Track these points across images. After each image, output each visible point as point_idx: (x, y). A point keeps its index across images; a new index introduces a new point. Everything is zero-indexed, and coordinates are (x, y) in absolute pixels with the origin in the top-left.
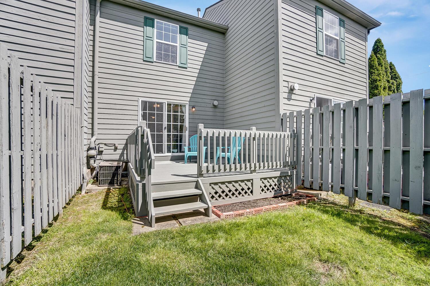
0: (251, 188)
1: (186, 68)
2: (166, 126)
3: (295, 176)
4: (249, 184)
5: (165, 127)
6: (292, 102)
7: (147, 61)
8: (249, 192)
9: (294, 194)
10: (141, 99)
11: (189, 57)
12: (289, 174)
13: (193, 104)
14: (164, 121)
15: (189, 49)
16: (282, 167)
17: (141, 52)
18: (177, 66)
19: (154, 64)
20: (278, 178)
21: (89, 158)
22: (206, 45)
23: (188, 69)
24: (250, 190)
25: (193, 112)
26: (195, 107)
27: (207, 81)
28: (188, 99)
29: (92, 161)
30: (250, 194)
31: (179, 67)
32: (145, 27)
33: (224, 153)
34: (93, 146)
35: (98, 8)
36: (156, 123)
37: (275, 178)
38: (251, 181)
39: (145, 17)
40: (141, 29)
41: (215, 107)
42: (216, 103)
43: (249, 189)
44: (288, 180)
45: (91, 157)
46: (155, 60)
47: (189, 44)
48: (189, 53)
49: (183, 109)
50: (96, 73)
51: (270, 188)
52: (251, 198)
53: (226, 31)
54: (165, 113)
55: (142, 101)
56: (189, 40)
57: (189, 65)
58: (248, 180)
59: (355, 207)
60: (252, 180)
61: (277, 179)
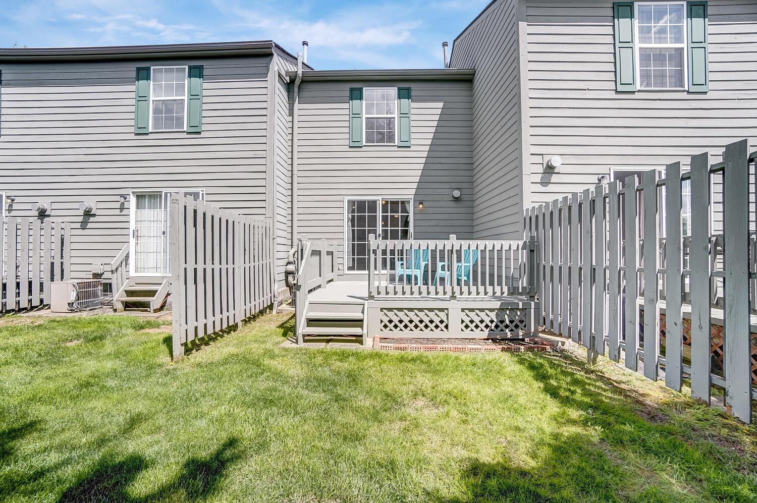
0: (446, 321)
1: (409, 147)
2: (381, 233)
3: (532, 310)
4: (443, 315)
5: (379, 234)
6: (551, 188)
7: (355, 146)
8: (442, 326)
9: (527, 340)
10: (347, 198)
11: (413, 130)
12: (521, 307)
13: (420, 198)
14: (378, 225)
15: (413, 118)
16: (505, 295)
17: (347, 136)
18: (395, 146)
19: (364, 149)
20: (496, 311)
21: (287, 273)
22: (441, 105)
23: (412, 148)
24: (444, 324)
25: (421, 210)
26: (422, 203)
27: (443, 160)
28: (413, 192)
29: (290, 278)
30: (444, 329)
31: (399, 147)
32: (351, 101)
33: (444, 272)
34: (291, 259)
35: (296, 94)
36: (367, 228)
37: (491, 310)
38: (446, 311)
39: (350, 88)
40: (346, 105)
41: (457, 199)
42: (457, 193)
43: (442, 322)
44: (518, 316)
45: (289, 273)
46: (364, 143)
47: (413, 111)
48: (413, 124)
49: (407, 205)
50: (295, 172)
51: (482, 326)
52: (445, 334)
53: (472, 76)
54: (380, 214)
55: (349, 201)
56: (414, 105)
57: (413, 142)
58: (441, 310)
59: (595, 365)
60: (447, 309)
61: (494, 313)
